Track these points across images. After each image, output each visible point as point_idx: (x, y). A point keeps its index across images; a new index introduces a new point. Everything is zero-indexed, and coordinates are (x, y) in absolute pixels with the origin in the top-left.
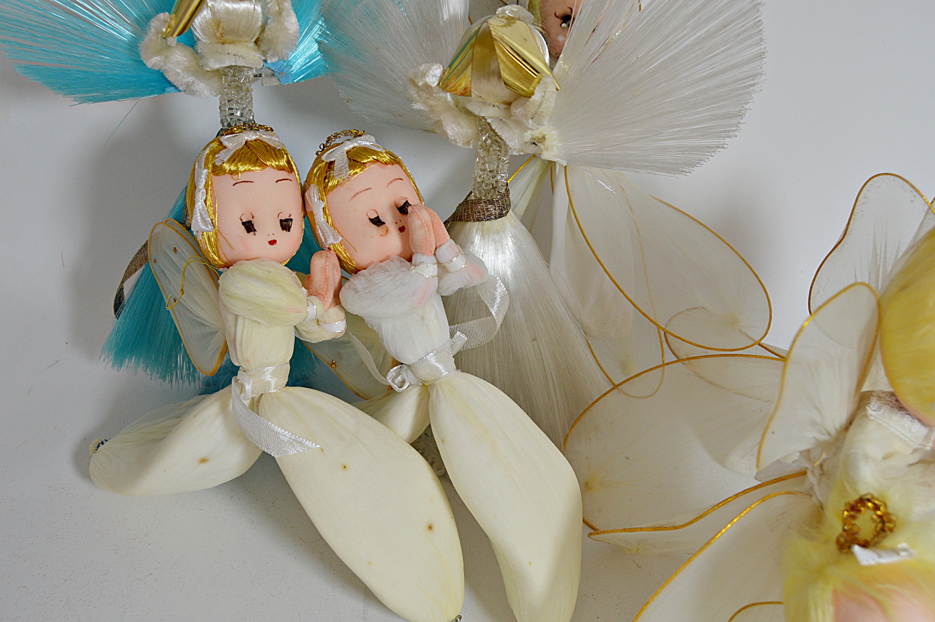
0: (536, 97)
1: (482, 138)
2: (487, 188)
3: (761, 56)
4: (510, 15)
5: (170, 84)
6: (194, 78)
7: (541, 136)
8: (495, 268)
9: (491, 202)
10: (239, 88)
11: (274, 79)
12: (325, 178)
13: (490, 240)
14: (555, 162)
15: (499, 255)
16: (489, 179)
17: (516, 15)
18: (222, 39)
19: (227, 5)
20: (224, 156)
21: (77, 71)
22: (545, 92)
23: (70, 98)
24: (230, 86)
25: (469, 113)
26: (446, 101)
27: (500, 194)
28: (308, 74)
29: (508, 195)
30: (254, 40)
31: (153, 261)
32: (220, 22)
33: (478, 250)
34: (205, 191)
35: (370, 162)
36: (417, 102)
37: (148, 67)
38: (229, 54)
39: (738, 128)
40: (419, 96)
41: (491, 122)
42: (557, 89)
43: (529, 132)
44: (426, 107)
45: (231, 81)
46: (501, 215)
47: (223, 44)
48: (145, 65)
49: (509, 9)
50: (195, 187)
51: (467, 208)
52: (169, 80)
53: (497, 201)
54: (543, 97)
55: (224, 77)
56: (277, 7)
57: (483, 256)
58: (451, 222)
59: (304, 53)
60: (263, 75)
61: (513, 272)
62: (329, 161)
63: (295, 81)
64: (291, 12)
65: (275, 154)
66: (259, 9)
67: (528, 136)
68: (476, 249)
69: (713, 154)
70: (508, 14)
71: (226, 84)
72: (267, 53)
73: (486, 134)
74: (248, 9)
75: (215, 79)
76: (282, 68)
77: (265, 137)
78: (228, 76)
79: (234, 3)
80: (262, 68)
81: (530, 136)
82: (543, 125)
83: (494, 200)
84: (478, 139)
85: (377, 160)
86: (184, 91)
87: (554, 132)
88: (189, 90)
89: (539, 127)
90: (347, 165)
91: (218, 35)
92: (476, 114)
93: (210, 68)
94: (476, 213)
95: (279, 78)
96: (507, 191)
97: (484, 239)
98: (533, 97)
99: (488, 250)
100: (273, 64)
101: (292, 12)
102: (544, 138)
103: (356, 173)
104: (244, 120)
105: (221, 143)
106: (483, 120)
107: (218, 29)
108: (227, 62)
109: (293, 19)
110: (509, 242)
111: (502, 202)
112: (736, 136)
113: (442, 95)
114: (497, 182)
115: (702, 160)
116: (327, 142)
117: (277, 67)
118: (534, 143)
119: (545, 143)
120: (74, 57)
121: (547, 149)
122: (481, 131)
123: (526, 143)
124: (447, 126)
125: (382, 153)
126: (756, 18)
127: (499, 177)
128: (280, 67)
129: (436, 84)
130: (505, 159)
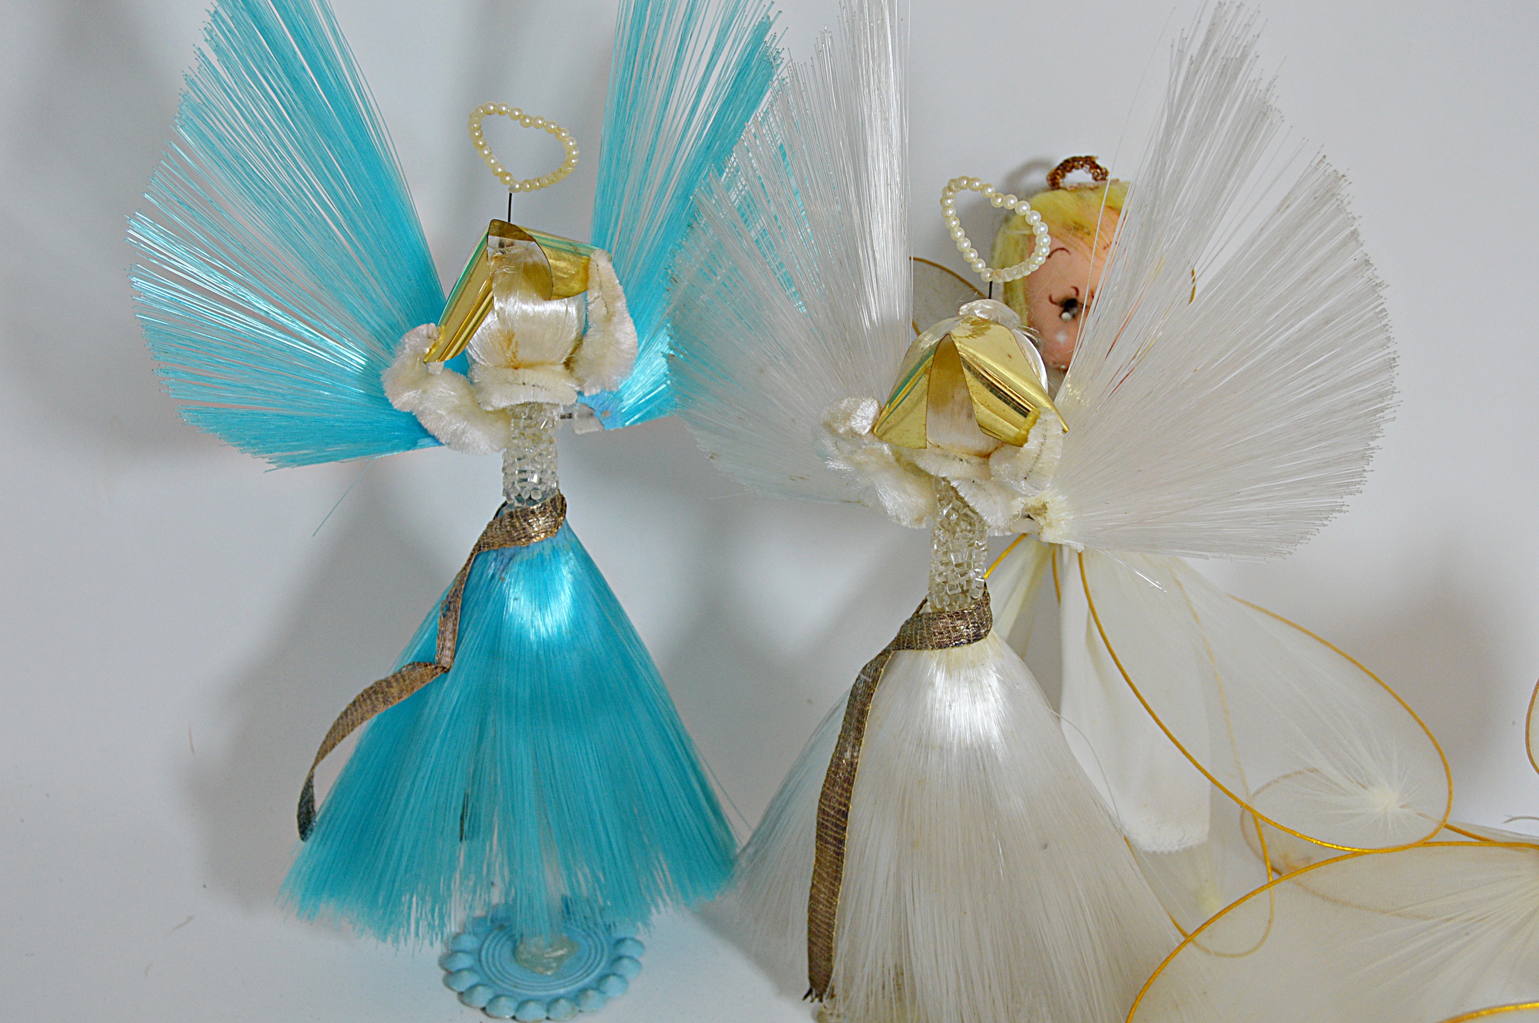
0: (1031, 446)
1: (942, 512)
2: (953, 592)
3: (1390, 364)
4: (982, 316)
5: (425, 433)
6: (466, 424)
7: (1040, 505)
8: (972, 725)
9: (961, 616)
10: (537, 438)
11: (592, 421)
13: (962, 678)
14: (1061, 546)
15: (977, 703)
16: (957, 578)
17: (991, 316)
18: (515, 360)
19: (525, 307)
21: (278, 415)
22: (1045, 437)
23: (263, 458)
24: (523, 434)
25: (918, 472)
26: (882, 454)
27: (974, 601)
28: (648, 412)
29: (987, 604)
30: (564, 360)
32: (513, 335)
33: (942, 696)
36: (834, 458)
37: (395, 407)
38: (524, 384)
39: (1363, 479)
40: (838, 449)
41: (958, 486)
42: (1064, 431)
43: (1020, 499)
44: (849, 466)
45: (525, 427)
46: (978, 637)
47: (516, 368)
48: (390, 405)
49: (980, 305)
51: (919, 627)
52: (425, 427)
53: (970, 613)
54: (1042, 444)
55: (513, 421)
56: (604, 309)
57: (950, 706)
58: (893, 652)
59: (642, 376)
60: (575, 415)
61: (1003, 732)
63: (627, 424)
64: (625, 315)
66: (573, 310)
67: (1018, 505)
68: (939, 693)
69: (1325, 522)
70: (978, 315)
71: (517, 431)
72: (584, 382)
73: (948, 504)
74: (556, 313)
75: (500, 424)
76: (607, 403)
78: (520, 418)
79: (535, 304)
80: (575, 405)
81: (1022, 506)
82: (1043, 489)
83: (965, 611)
84: (935, 513)
86: (449, 444)
87: (1061, 498)
88: (456, 443)
89: (1037, 491)
91: (509, 354)
92: (932, 474)
93: (492, 406)
94: (935, 635)
95: (601, 419)
96: (986, 595)
97: (951, 677)
98: (1025, 445)
99: (959, 696)
100: (592, 398)
101: (627, 315)
102: (1044, 507)
104: (544, 489)
106: (943, 483)
107: (509, 346)
108: (521, 396)
109: (629, 327)
110: (993, 681)
111: (978, 614)
112: (1361, 492)
113: (877, 445)
114: (969, 582)
115: (1307, 533)
117: (597, 402)
118: (1029, 517)
119: (1046, 515)
120: (276, 394)
121: (1050, 525)
122: (940, 501)
123: (1016, 516)
124: (885, 495)
126: (1376, 307)
127: (972, 574)
128: (603, 403)
129: (867, 430)
130: (980, 544)
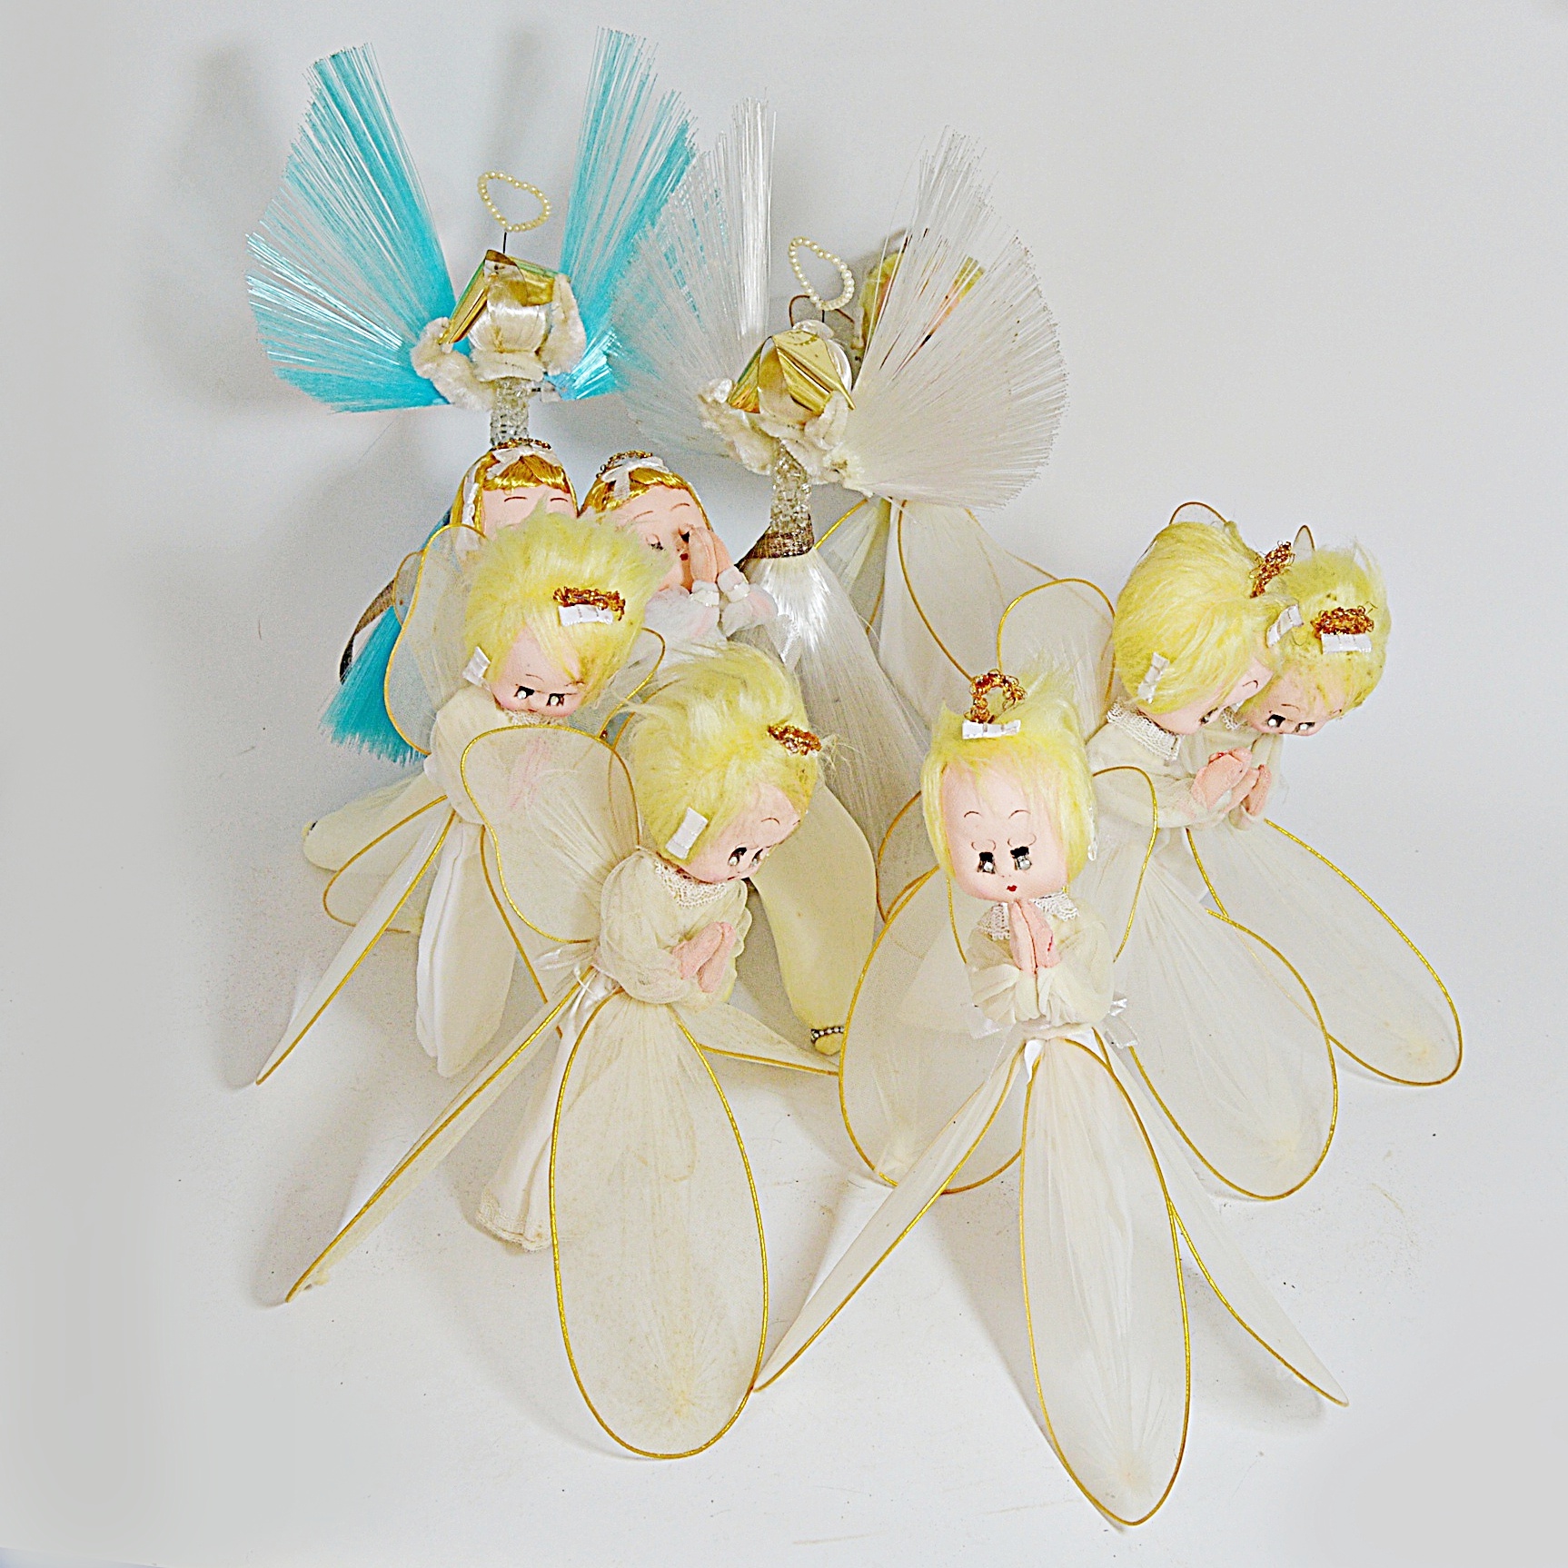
0: (826, 416)
1: (778, 463)
2: (785, 520)
4: (807, 331)
5: (439, 395)
6: (466, 389)
7: (841, 461)
9: (789, 536)
10: (514, 403)
11: (554, 394)
12: (604, 499)
13: (788, 579)
16: (787, 510)
17: (813, 331)
18: (501, 347)
19: (509, 311)
20: (496, 469)
21: (338, 376)
22: (835, 410)
24: (505, 399)
25: (764, 434)
26: (738, 419)
27: (799, 527)
28: (594, 390)
29: (808, 529)
30: (535, 349)
31: (398, 603)
32: (500, 329)
34: (473, 506)
35: (654, 484)
36: (707, 420)
37: (419, 375)
38: (506, 364)
40: (709, 413)
41: (787, 444)
42: (850, 407)
43: (826, 455)
44: (717, 426)
45: (506, 395)
46: (801, 552)
47: (502, 352)
48: (415, 373)
50: (463, 503)
51: (764, 544)
52: (439, 390)
53: (796, 535)
54: (834, 415)
55: (498, 389)
56: (563, 314)
58: (746, 560)
59: (589, 366)
60: (542, 390)
62: (609, 481)
63: (578, 397)
64: (578, 321)
65: (552, 471)
66: (542, 315)
67: (826, 461)
70: (805, 330)
71: (500, 397)
72: (548, 365)
73: (782, 458)
74: (531, 316)
75: (490, 391)
76: (564, 382)
77: (542, 453)
78: (504, 388)
79: (516, 309)
80: (542, 381)
81: (829, 461)
83: (792, 533)
84: (774, 463)
85: (662, 483)
86: (454, 403)
87: (856, 457)
88: (460, 404)
90: (628, 486)
91: (497, 343)
92: (770, 435)
93: (485, 378)
94: (772, 549)
95: (560, 393)
96: (807, 525)
97: (779, 577)
98: (825, 413)
100: (555, 377)
102: (845, 463)
103: (637, 495)
105: (493, 457)
106: (778, 442)
107: (497, 336)
108: (504, 372)
109: (580, 328)
111: (803, 537)
112: (1048, 464)
113: (733, 412)
114: (796, 513)
116: (609, 463)
117: (558, 381)
118: (836, 470)
119: (847, 469)
120: (339, 361)
121: (851, 477)
122: (777, 455)
123: (826, 469)
124: (740, 449)
125: (668, 475)
127: (798, 508)
129: (725, 400)
130: (804, 487)
